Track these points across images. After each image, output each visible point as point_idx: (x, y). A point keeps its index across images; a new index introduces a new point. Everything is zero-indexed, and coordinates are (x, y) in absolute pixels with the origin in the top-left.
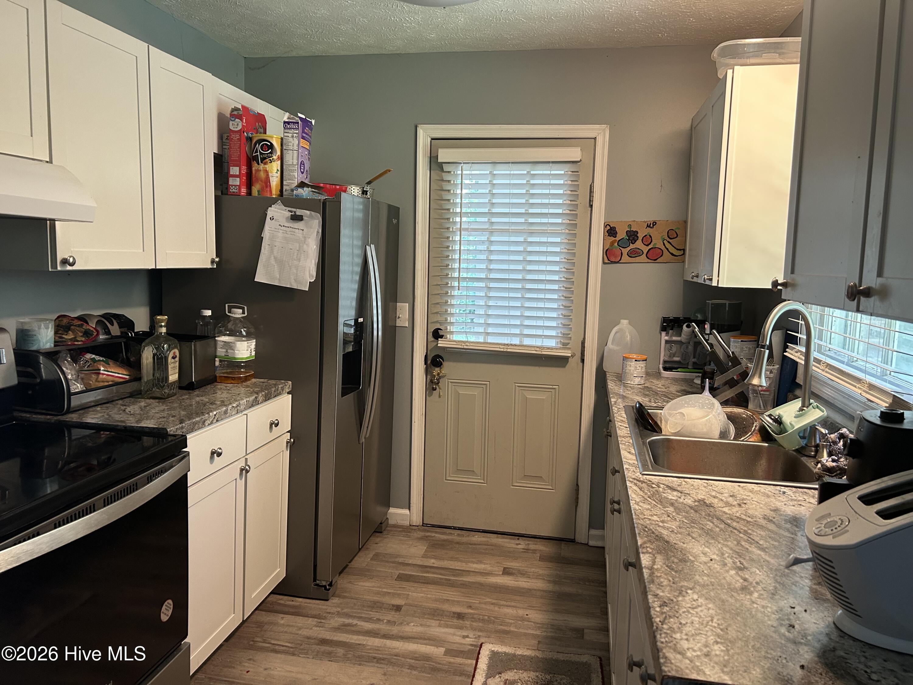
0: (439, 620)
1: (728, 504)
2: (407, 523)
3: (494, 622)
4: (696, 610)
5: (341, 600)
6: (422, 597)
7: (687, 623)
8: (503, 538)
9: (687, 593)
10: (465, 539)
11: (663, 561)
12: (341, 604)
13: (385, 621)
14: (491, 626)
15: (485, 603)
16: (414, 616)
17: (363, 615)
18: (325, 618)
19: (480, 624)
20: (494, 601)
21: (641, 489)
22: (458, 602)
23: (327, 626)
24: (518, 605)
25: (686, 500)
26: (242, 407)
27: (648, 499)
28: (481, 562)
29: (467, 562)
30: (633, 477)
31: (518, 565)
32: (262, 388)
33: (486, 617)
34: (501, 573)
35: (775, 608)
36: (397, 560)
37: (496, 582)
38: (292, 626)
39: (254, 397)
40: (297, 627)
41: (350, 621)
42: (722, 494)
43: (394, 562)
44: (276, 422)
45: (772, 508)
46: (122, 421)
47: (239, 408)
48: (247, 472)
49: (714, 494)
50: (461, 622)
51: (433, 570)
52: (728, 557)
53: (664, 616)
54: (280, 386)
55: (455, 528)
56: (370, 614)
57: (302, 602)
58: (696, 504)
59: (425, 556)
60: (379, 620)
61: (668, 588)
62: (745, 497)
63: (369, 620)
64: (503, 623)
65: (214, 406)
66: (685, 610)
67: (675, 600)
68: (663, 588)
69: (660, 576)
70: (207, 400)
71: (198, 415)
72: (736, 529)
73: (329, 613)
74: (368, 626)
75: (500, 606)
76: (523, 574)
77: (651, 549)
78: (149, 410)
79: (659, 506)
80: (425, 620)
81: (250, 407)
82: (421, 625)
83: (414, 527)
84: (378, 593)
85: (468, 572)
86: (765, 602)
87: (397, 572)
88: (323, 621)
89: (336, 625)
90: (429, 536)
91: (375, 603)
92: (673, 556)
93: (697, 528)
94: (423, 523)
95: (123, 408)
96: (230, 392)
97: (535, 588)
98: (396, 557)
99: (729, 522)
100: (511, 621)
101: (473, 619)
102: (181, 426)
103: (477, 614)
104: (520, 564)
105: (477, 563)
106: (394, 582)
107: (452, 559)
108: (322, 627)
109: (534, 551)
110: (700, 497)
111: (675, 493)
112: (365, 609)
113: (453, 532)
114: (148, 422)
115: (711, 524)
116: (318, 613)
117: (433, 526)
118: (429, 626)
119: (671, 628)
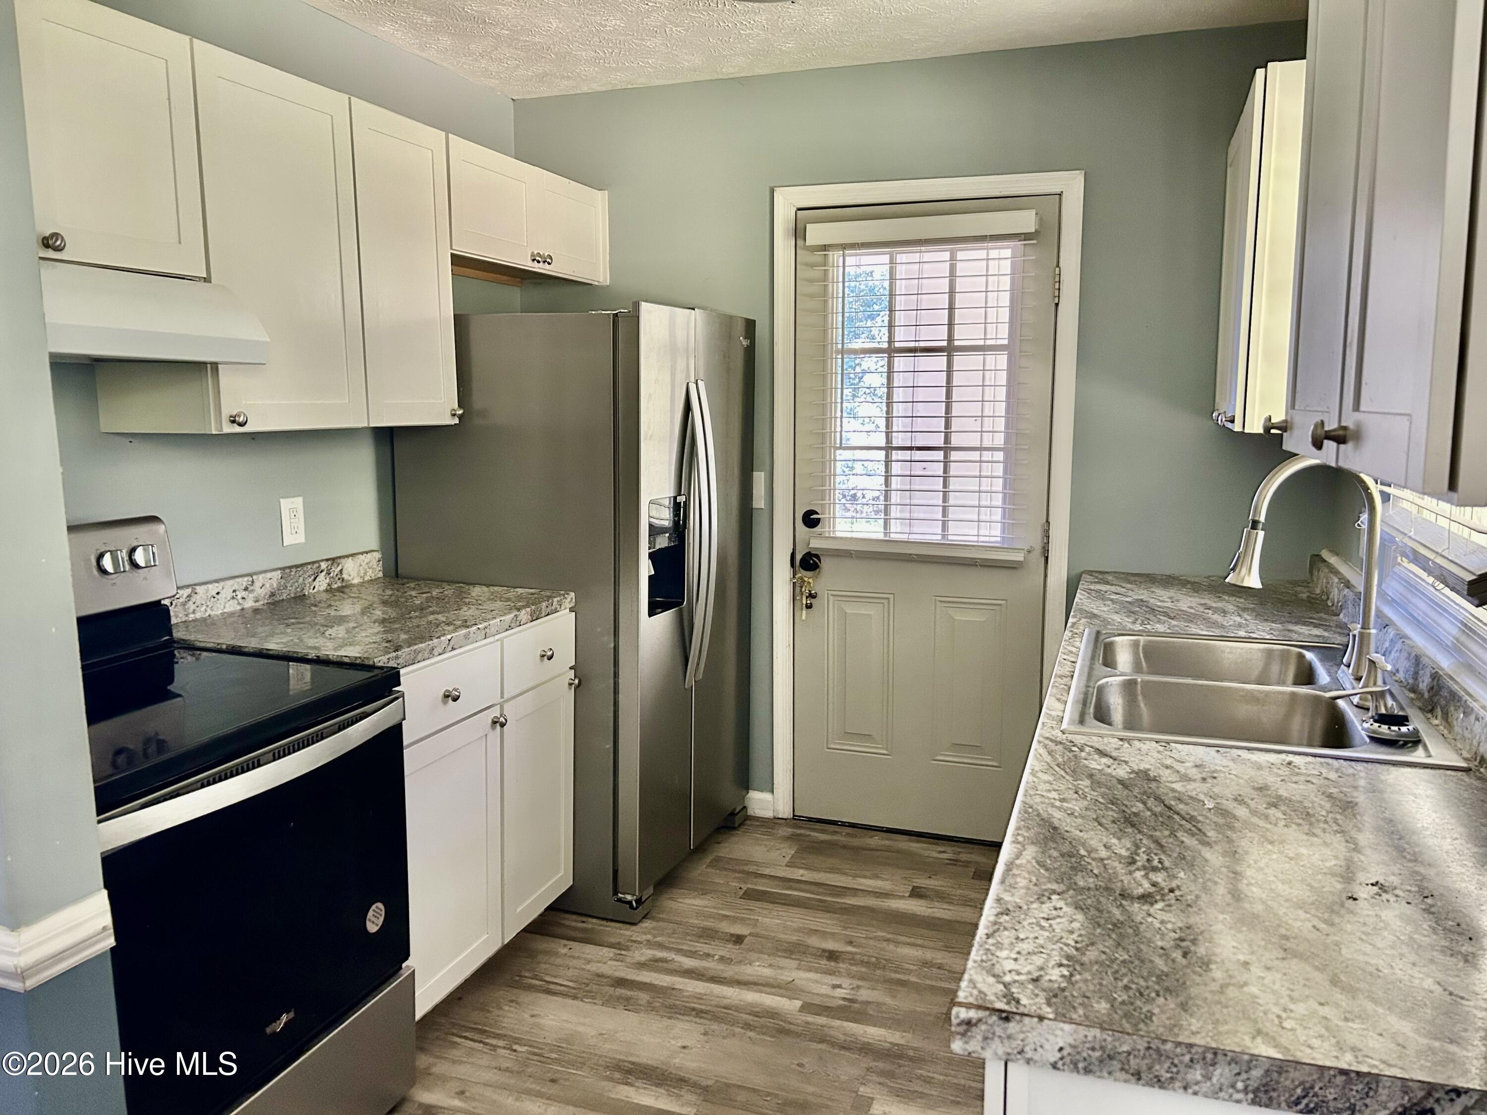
0: (798, 959)
1: (1186, 778)
2: (769, 814)
3: (884, 968)
4: (1050, 922)
5: (655, 924)
6: (778, 924)
7: (1027, 938)
8: (918, 842)
9: (1050, 898)
10: (856, 842)
11: (1034, 855)
12: (654, 928)
13: (717, 957)
14: (878, 972)
15: (875, 938)
16: (761, 952)
17: (684, 947)
18: (627, 949)
19: (863, 969)
20: (890, 936)
21: (1050, 753)
22: (833, 934)
23: (628, 960)
24: (926, 943)
25: (1118, 770)
26: (492, 629)
27: (1057, 768)
28: (876, 877)
29: (855, 876)
30: (1047, 735)
31: (937, 883)
32: (528, 602)
33: (874, 959)
34: (907, 895)
35: (1180, 925)
36: (746, 868)
37: (898, 908)
38: (578, 958)
39: (512, 615)
40: (585, 959)
41: (660, 954)
42: (1183, 762)
43: (743, 872)
44: (549, 653)
45: (1257, 786)
46: (315, 648)
47: (487, 630)
48: (502, 725)
49: (1169, 762)
50: (833, 964)
51: (803, 886)
52: (1144, 852)
53: (997, 927)
54: (555, 600)
55: (844, 824)
56: (696, 946)
57: (596, 924)
58: (1132, 776)
59: (790, 865)
60: (708, 955)
61: (1024, 891)
62: (1219, 768)
63: (692, 954)
64: (898, 969)
65: (451, 628)
66: (1034, 921)
67: (1025, 907)
68: (1013, 891)
69: (1019, 875)
70: (444, 619)
71: (422, 639)
72: (1178, 814)
73: (635, 942)
74: (689, 963)
75: (898, 943)
76: (941, 896)
77: (1024, 837)
78: (358, 633)
79: (1068, 777)
80: (778, 959)
81: (507, 630)
82: (770, 965)
83: (778, 821)
84: (711, 916)
85: (855, 892)
86: (1169, 915)
87: (745, 887)
88: (623, 952)
89: (643, 959)
90: (800, 835)
91: (705, 929)
92: (1054, 848)
93: (1113, 810)
94: (794, 815)
95: (322, 629)
96: (481, 607)
97: (959, 919)
98: (747, 864)
99: (1173, 803)
100: (911, 967)
101: (852, 959)
102: (394, 654)
103: (860, 954)
104: (942, 883)
105: (870, 878)
106: (739, 901)
107: (832, 870)
108: (622, 961)
109: (967, 864)
110: (1143, 766)
111: (1105, 760)
112: (689, 938)
113: (840, 830)
114: (352, 648)
115: (1141, 806)
116: (618, 940)
117: (810, 820)
118: (782, 968)
119: (998, 942)
